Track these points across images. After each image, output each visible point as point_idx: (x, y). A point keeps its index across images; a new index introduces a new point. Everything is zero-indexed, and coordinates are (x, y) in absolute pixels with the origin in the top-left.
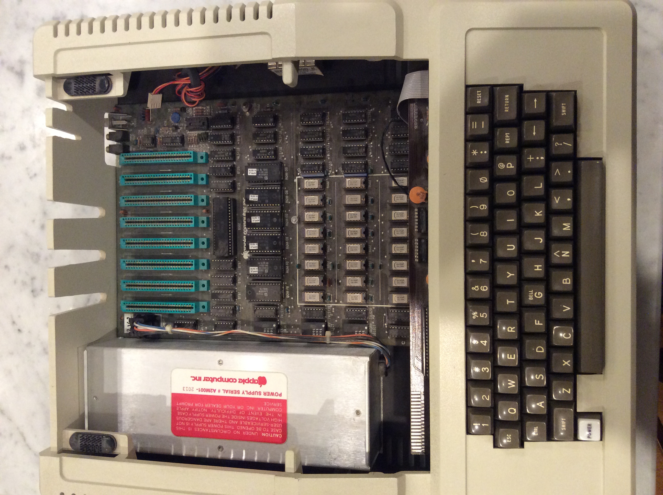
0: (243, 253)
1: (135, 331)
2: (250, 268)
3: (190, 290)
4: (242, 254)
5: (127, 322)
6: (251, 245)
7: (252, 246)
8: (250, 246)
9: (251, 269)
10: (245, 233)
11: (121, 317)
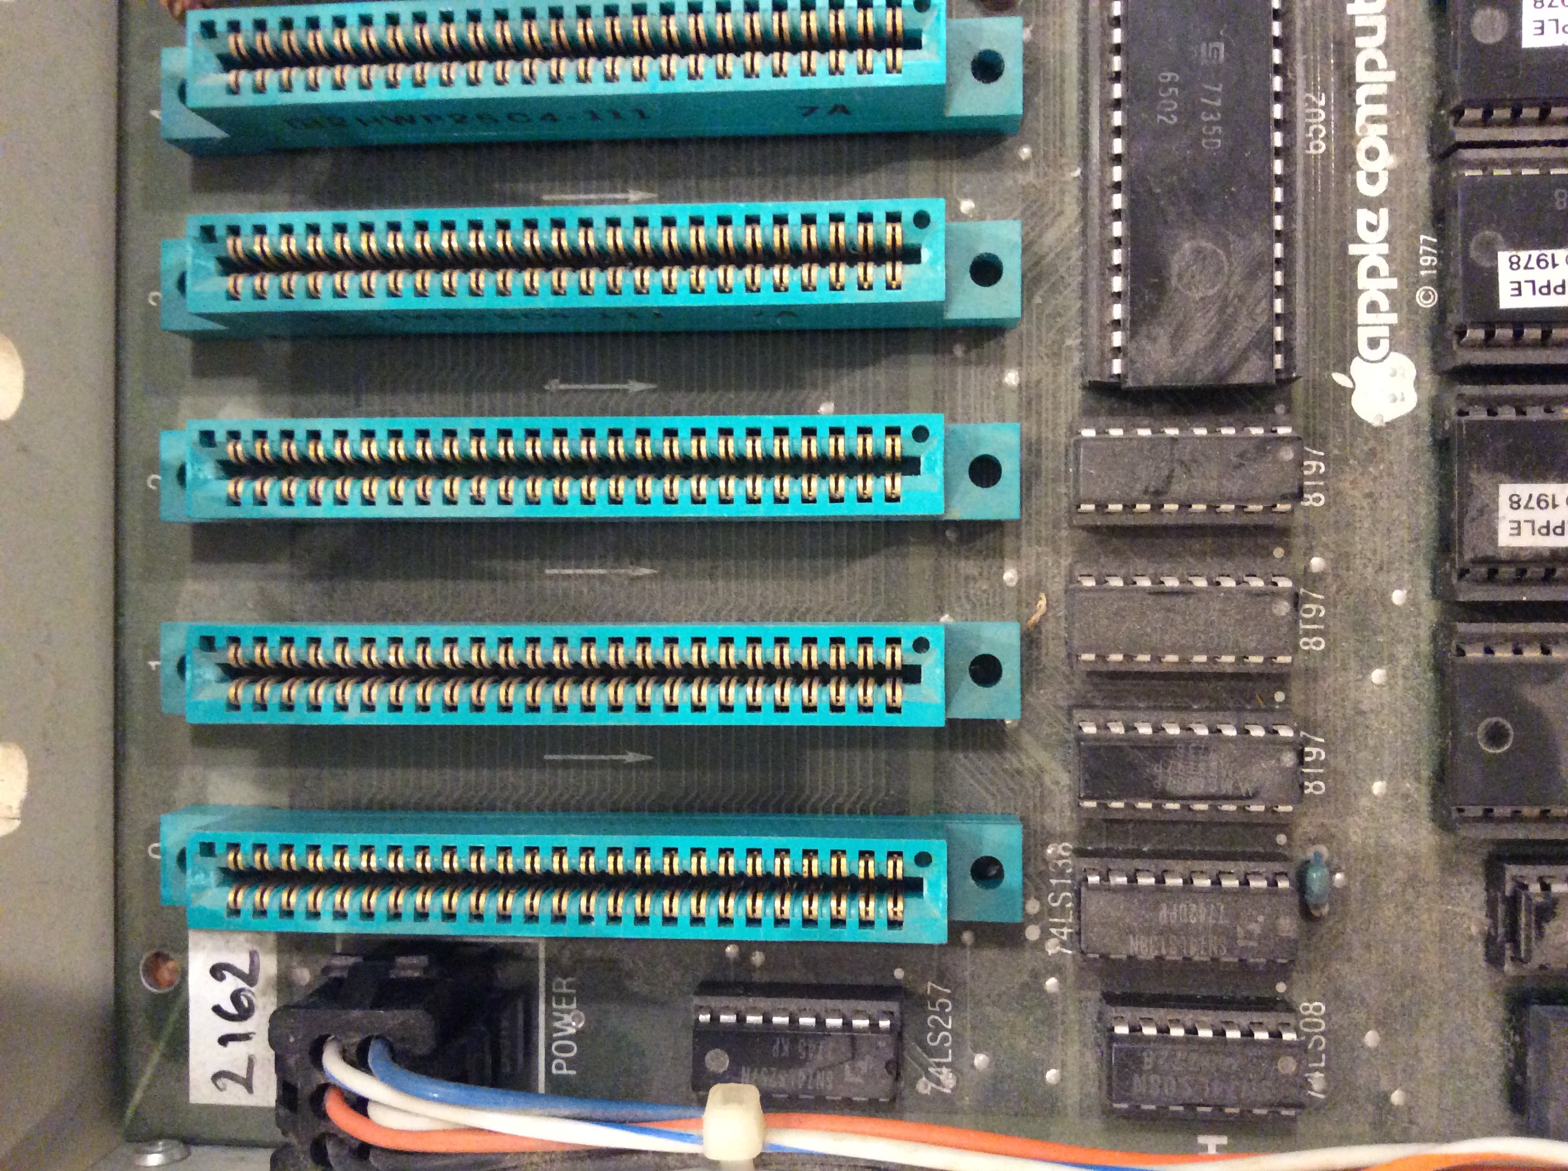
0: (1345, 371)
1: (342, 1140)
2: (1506, 490)
3: (892, 709)
4: (1339, 378)
5: (217, 1010)
6: (1514, 265)
7: (1522, 275)
8: (1506, 277)
9: (1515, 504)
10: (1372, 178)
11: (159, 958)
